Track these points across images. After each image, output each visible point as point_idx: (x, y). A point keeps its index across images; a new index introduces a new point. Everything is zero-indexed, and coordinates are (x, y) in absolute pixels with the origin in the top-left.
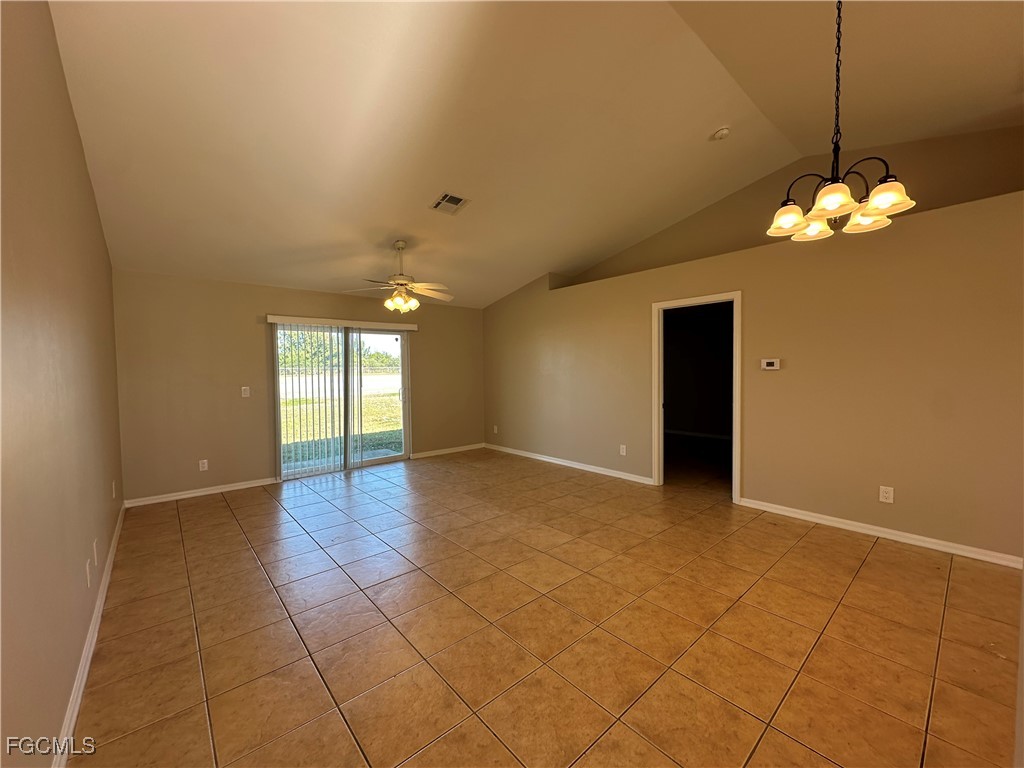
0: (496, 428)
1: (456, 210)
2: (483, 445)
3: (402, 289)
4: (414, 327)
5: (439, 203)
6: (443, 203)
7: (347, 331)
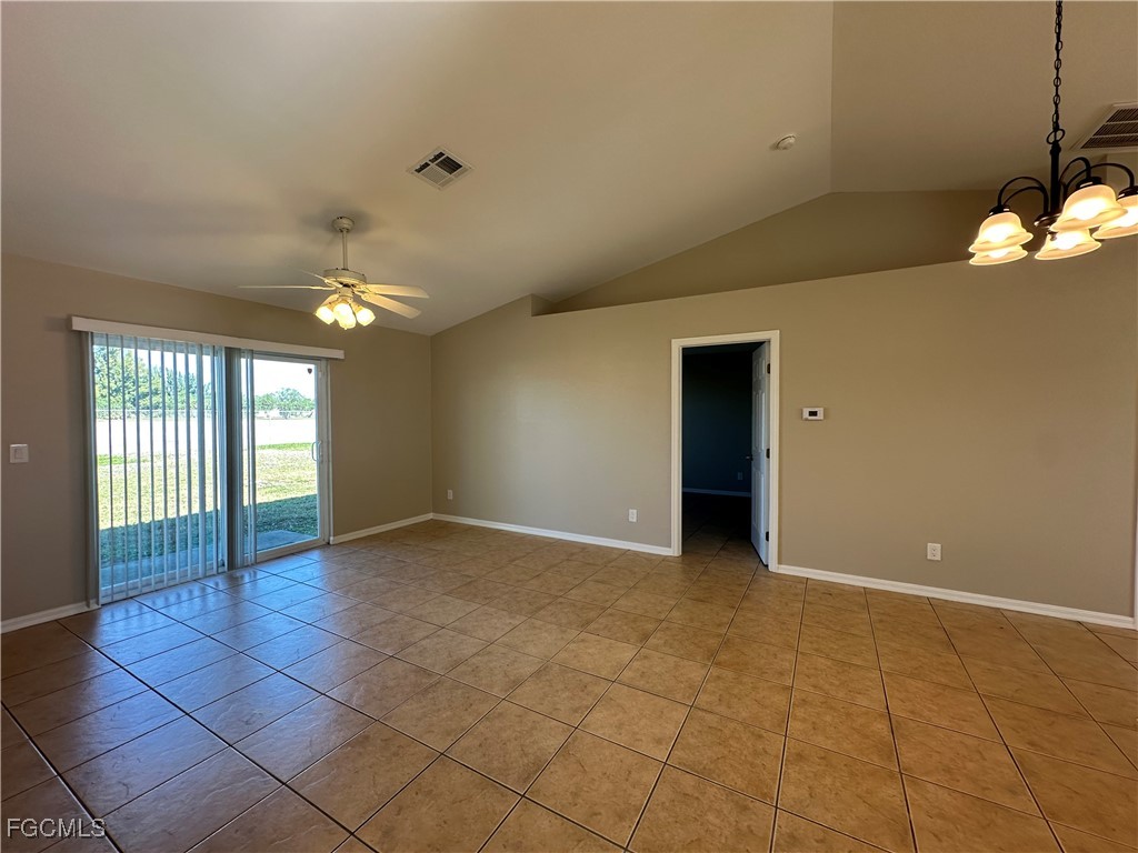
0: (450, 492)
1: (447, 182)
2: (431, 516)
3: (348, 292)
4: (339, 354)
5: (427, 165)
6: (432, 165)
7: (231, 356)
